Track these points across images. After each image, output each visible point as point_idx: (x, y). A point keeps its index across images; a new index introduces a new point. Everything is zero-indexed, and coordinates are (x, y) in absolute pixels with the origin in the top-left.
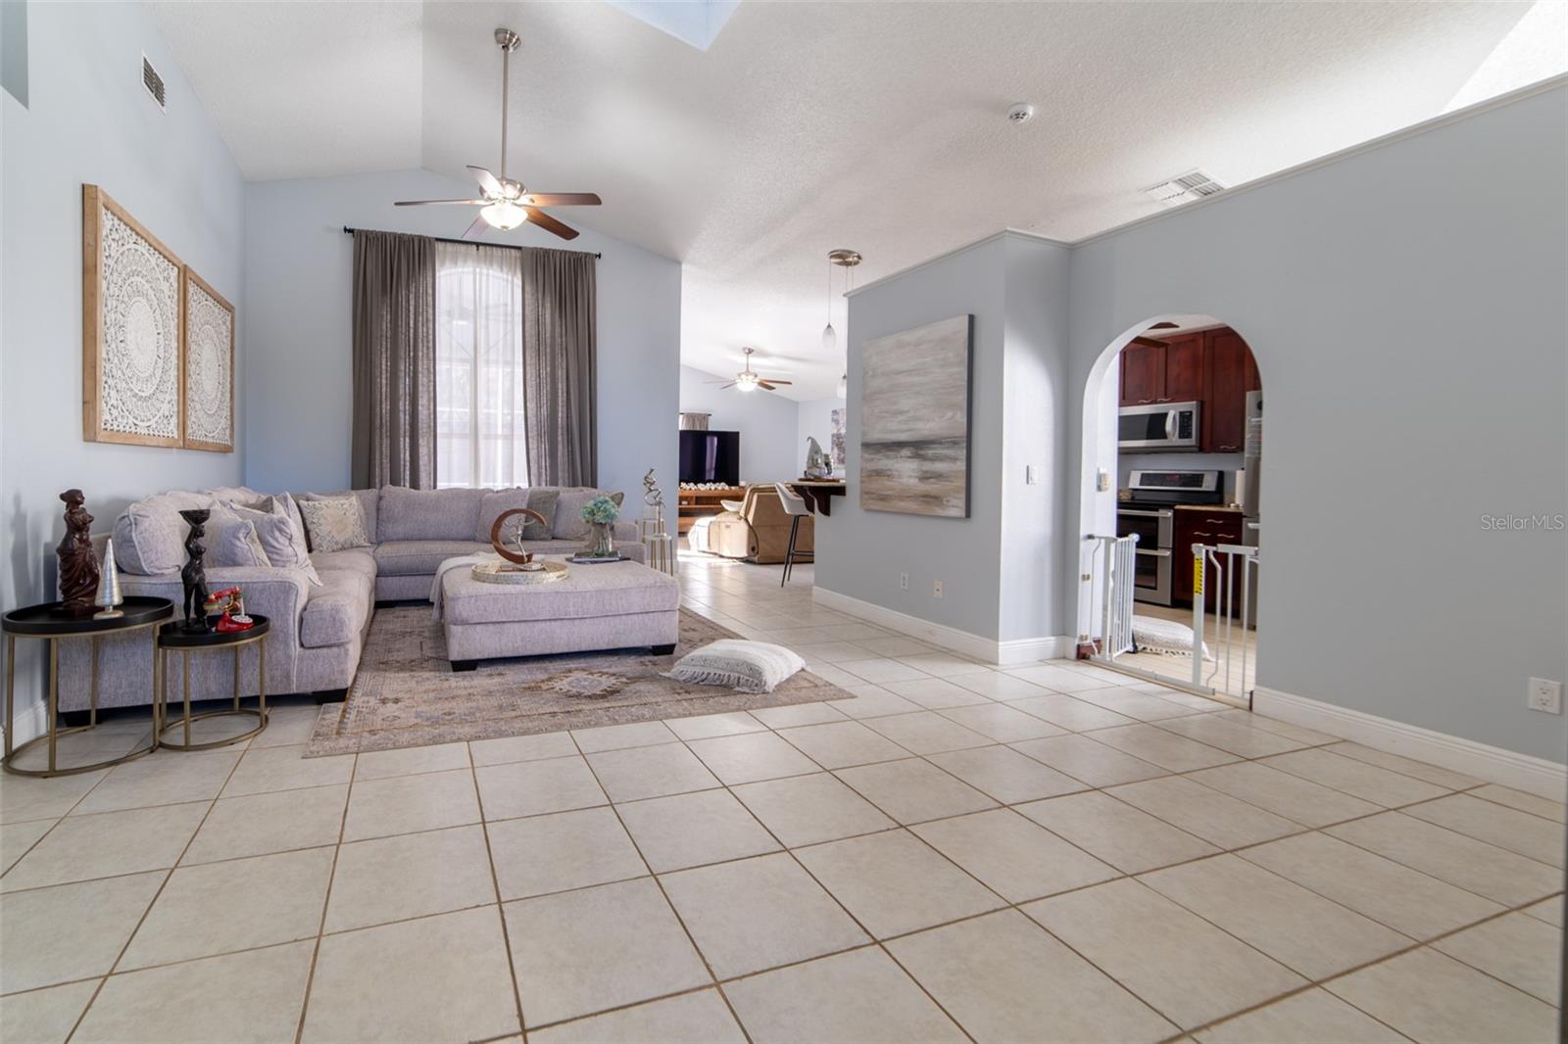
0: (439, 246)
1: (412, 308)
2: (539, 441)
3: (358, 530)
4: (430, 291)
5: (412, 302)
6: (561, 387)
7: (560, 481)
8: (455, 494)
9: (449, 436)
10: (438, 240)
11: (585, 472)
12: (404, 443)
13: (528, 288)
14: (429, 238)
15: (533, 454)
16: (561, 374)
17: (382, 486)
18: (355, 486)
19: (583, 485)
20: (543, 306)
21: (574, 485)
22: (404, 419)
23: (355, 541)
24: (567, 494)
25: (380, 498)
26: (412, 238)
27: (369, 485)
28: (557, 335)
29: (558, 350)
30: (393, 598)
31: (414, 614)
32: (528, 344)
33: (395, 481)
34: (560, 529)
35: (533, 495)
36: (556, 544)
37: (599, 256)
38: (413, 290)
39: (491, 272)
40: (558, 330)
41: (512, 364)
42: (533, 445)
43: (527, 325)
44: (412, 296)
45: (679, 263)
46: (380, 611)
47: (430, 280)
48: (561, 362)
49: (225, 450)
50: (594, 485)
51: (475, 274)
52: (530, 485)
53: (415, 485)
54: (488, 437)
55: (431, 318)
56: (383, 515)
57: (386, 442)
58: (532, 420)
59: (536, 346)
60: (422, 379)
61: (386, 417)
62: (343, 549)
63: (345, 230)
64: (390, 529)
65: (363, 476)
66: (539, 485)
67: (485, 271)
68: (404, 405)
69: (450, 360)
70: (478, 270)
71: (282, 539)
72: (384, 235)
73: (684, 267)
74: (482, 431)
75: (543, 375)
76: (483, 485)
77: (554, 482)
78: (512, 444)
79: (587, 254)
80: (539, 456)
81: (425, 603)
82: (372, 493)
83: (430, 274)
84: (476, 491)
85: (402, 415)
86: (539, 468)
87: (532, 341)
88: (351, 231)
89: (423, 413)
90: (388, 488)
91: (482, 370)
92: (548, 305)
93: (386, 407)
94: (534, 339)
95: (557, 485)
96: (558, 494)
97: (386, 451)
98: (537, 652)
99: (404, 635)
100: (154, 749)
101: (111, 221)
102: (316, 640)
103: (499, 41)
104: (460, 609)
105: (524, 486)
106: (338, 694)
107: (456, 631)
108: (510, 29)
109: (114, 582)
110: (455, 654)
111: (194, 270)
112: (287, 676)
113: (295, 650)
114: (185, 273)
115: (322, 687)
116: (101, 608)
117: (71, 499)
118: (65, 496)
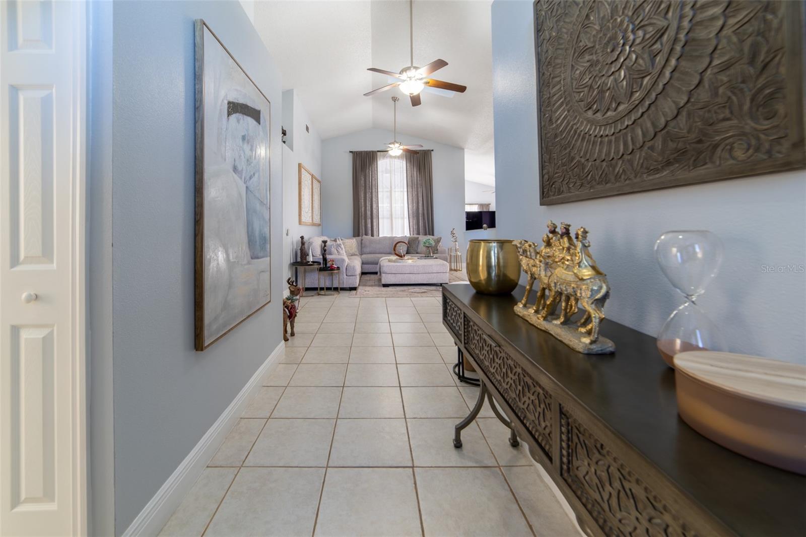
0: (379, 153)
1: (370, 176)
2: (413, 219)
3: (356, 250)
4: (376, 169)
5: (370, 174)
6: (420, 199)
7: (421, 233)
8: (385, 238)
9: (383, 218)
10: (378, 151)
11: (429, 229)
12: (369, 221)
13: (408, 164)
14: (375, 151)
15: (411, 224)
16: (420, 195)
17: (362, 236)
18: (354, 236)
19: (429, 235)
20: (414, 171)
21: (426, 235)
22: (369, 213)
23: (355, 253)
24: (423, 238)
25: (362, 240)
26: (370, 152)
27: (358, 236)
28: (419, 181)
29: (419, 186)
30: (366, 271)
31: (373, 276)
32: (409, 185)
33: (366, 234)
34: (419, 250)
35: (410, 238)
36: (417, 255)
37: (433, 150)
38: (370, 169)
39: (395, 160)
40: (419, 179)
41: (403, 192)
42: (411, 221)
43: (408, 178)
44: (370, 171)
45: (463, 149)
46: (363, 276)
47: (376, 166)
48: (420, 190)
49: (319, 225)
50: (433, 235)
51: (390, 161)
52: (410, 235)
53: (372, 235)
54: (396, 218)
55: (376, 178)
56: (363, 245)
57: (363, 221)
58: (410, 212)
59: (412, 185)
60: (374, 199)
61: (363, 213)
62: (352, 255)
63: (350, 152)
64: (365, 250)
65: (356, 233)
66: (414, 235)
67: (393, 160)
68: (368, 208)
69: (383, 191)
72: (362, 152)
73: (465, 150)
74: (394, 216)
75: (414, 195)
76: (394, 236)
77: (418, 234)
78: (404, 221)
79: (428, 150)
80: (413, 224)
81: (376, 273)
82: (360, 238)
83: (376, 163)
84: (392, 237)
85: (368, 212)
86: (413, 229)
87: (410, 183)
88: (352, 152)
89: (374, 211)
90: (364, 236)
91: (393, 193)
92: (415, 170)
93: (363, 209)
94: (411, 183)
95: (419, 235)
96: (418, 238)
97: (363, 224)
98: (406, 283)
99: (370, 280)
100: (319, 295)
101: (303, 170)
102: (350, 274)
103: (393, 100)
104: (384, 269)
105: (408, 235)
106: (355, 289)
107: (383, 275)
108: (396, 96)
109: (311, 256)
110: (383, 282)
111: (314, 174)
112: (343, 282)
113: (345, 276)
114: (313, 176)
115: (351, 286)
116: (309, 262)
117: (302, 238)
118: (301, 237)
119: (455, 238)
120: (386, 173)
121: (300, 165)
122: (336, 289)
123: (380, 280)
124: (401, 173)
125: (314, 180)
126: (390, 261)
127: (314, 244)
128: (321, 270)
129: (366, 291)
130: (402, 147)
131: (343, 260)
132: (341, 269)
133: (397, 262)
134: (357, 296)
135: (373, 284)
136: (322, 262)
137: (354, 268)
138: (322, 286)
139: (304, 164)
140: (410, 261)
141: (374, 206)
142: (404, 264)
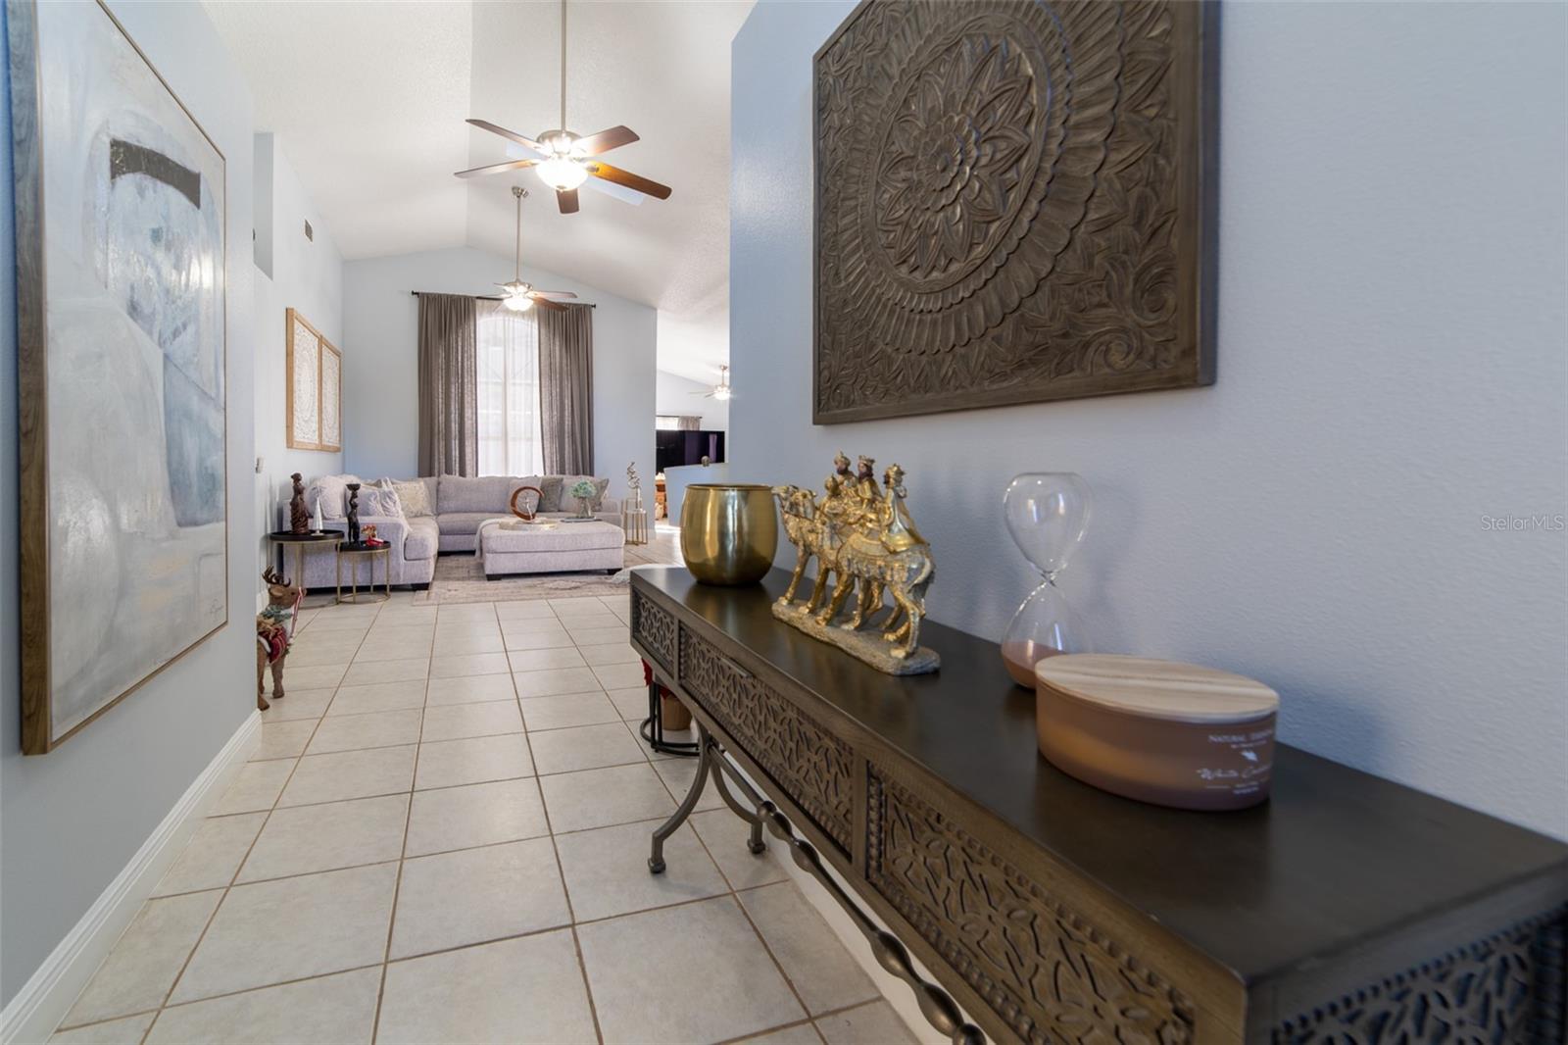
0: (479, 302)
1: (460, 348)
2: (552, 443)
3: (425, 505)
4: (472, 335)
5: (460, 344)
6: (567, 402)
7: (567, 472)
8: (491, 480)
9: (487, 439)
10: (478, 298)
11: (584, 463)
12: (455, 444)
13: (543, 331)
14: (472, 297)
15: (547, 452)
16: (567, 393)
17: (439, 476)
18: (421, 475)
19: (584, 474)
20: (554, 343)
21: (577, 474)
22: (455, 427)
23: (424, 512)
24: (571, 481)
25: (439, 483)
26: (459, 298)
27: (431, 475)
28: (564, 365)
29: (565, 376)
30: (449, 549)
31: (463, 559)
32: (543, 372)
33: (449, 471)
34: (563, 505)
35: (544, 480)
36: (560, 514)
37: (595, 306)
38: (460, 335)
39: (516, 320)
40: (564, 361)
41: (532, 385)
42: (547, 445)
43: (542, 358)
44: (460, 339)
45: (655, 309)
46: (441, 558)
47: (472, 328)
48: (567, 384)
49: (338, 450)
50: (592, 474)
51: (504, 320)
52: (545, 473)
53: (462, 473)
54: (514, 439)
55: (473, 354)
56: (441, 495)
57: (442, 443)
58: (546, 427)
59: (549, 373)
60: (467, 399)
61: (442, 426)
62: (416, 516)
63: (413, 293)
64: (445, 505)
65: (426, 468)
66: (552, 473)
67: (511, 319)
68: (454, 416)
69: (487, 384)
70: (507, 318)
71: (390, 503)
72: (440, 296)
73: (659, 311)
74: (510, 435)
75: (554, 392)
76: (510, 475)
77: (562, 472)
78: (532, 445)
79: (585, 305)
80: (552, 454)
81: (472, 553)
82: (434, 479)
83: (472, 323)
84: (505, 478)
85: (453, 425)
86: (552, 462)
87: (546, 369)
88: (417, 294)
89: (468, 424)
90: (444, 476)
91: (510, 390)
92: (557, 343)
93: (442, 418)
94: (547, 368)
95: (564, 473)
96: (562, 480)
97: (442, 450)
98: (537, 570)
99: (457, 567)
100: (339, 602)
101: (297, 324)
102: (413, 557)
103: (514, 193)
104: (491, 544)
105: (541, 475)
106: (425, 587)
107: (489, 557)
108: (522, 187)
109: (321, 518)
110: (488, 571)
111: (324, 336)
112: (398, 575)
113: (402, 561)
114: (321, 340)
115: (416, 582)
116: (314, 532)
117: (296, 478)
118: (292, 477)
119: (635, 480)
120: (495, 345)
121: (289, 313)
122: (380, 589)
123: (481, 566)
124: (527, 346)
125: (324, 348)
126: (502, 527)
127: (325, 492)
128: (344, 548)
129: (450, 590)
130: (531, 294)
131: (398, 527)
132: (393, 546)
133: (520, 529)
134: (431, 602)
135: (466, 575)
136: (346, 531)
137: (423, 544)
138: (347, 582)
139: (301, 310)
140: (546, 527)
141: (468, 413)
142: (534, 533)
